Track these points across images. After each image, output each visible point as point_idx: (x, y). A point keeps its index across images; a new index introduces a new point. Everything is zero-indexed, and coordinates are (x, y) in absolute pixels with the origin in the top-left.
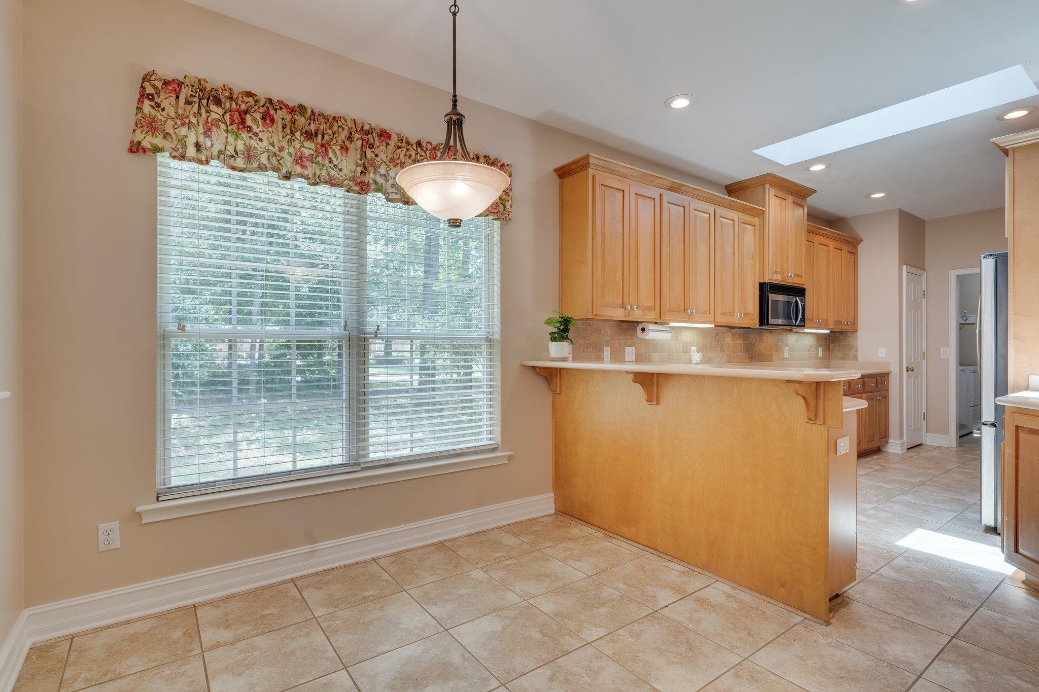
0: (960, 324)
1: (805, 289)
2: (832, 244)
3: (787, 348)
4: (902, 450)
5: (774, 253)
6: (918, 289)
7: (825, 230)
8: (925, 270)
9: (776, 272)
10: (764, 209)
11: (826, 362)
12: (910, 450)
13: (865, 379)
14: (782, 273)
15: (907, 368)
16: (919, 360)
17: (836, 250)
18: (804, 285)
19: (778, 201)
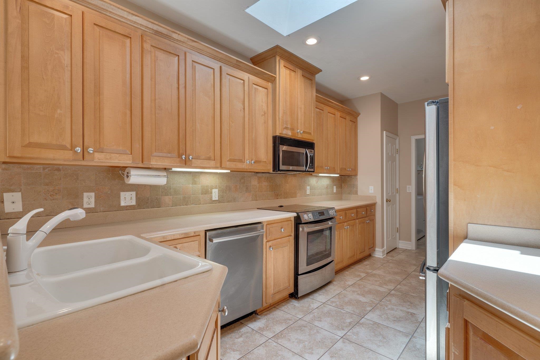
0: (418, 171)
1: (314, 144)
2: (338, 114)
3: (308, 187)
4: (383, 256)
5: (284, 112)
6: (394, 148)
7: (332, 103)
8: (398, 136)
9: (286, 128)
10: (275, 76)
11: (339, 196)
12: (389, 254)
13: (358, 209)
14: (292, 129)
15: (387, 199)
16: (395, 194)
17: (341, 118)
18: (313, 140)
19: (288, 71)
